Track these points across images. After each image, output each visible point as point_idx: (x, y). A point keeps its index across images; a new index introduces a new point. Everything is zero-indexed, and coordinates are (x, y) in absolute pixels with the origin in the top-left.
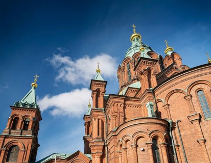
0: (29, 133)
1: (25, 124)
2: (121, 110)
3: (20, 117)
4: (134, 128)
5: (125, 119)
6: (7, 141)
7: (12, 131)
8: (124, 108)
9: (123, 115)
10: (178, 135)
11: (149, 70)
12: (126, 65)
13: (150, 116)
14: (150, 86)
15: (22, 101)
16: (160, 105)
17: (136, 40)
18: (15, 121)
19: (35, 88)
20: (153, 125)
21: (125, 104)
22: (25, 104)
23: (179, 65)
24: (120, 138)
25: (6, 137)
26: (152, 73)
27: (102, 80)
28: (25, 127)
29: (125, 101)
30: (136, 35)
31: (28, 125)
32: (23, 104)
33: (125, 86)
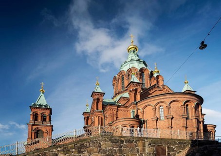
1: (43, 118)
2: (115, 112)
3: (39, 114)
4: (122, 122)
5: (117, 118)
6: (34, 127)
7: (35, 122)
8: (117, 111)
10: (146, 126)
11: (136, 90)
12: (120, 77)
13: (132, 117)
14: (135, 100)
15: (36, 103)
16: (139, 111)
17: (132, 52)
18: (35, 116)
19: (43, 93)
20: (132, 122)
21: (117, 109)
22: (40, 105)
23: (161, 85)
24: (114, 127)
25: (33, 125)
26: (138, 92)
27: (101, 91)
29: (118, 107)
30: (133, 48)
31: (46, 118)
32: (38, 105)
33: (119, 93)
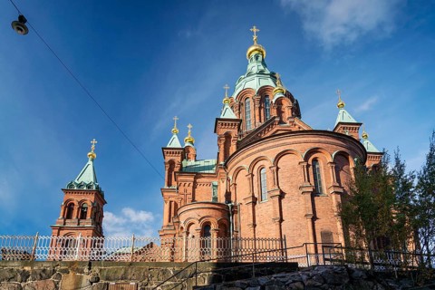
0: (88, 223)
1: (82, 211)
2: (190, 190)
3: (76, 203)
5: (193, 201)
6: (62, 233)
7: (67, 221)
8: (194, 187)
9: (191, 196)
10: (238, 220)
11: (228, 136)
15: (76, 181)
17: (254, 60)
18: (69, 208)
19: (93, 160)
20: (205, 210)
21: (195, 183)
22: (80, 186)
23: (287, 116)
25: (60, 229)
26: (232, 139)
28: (83, 216)
29: (196, 178)
31: (86, 212)
32: (77, 185)
